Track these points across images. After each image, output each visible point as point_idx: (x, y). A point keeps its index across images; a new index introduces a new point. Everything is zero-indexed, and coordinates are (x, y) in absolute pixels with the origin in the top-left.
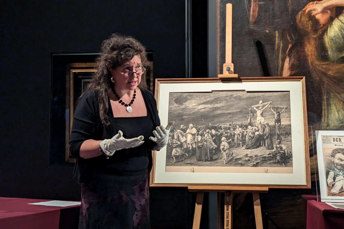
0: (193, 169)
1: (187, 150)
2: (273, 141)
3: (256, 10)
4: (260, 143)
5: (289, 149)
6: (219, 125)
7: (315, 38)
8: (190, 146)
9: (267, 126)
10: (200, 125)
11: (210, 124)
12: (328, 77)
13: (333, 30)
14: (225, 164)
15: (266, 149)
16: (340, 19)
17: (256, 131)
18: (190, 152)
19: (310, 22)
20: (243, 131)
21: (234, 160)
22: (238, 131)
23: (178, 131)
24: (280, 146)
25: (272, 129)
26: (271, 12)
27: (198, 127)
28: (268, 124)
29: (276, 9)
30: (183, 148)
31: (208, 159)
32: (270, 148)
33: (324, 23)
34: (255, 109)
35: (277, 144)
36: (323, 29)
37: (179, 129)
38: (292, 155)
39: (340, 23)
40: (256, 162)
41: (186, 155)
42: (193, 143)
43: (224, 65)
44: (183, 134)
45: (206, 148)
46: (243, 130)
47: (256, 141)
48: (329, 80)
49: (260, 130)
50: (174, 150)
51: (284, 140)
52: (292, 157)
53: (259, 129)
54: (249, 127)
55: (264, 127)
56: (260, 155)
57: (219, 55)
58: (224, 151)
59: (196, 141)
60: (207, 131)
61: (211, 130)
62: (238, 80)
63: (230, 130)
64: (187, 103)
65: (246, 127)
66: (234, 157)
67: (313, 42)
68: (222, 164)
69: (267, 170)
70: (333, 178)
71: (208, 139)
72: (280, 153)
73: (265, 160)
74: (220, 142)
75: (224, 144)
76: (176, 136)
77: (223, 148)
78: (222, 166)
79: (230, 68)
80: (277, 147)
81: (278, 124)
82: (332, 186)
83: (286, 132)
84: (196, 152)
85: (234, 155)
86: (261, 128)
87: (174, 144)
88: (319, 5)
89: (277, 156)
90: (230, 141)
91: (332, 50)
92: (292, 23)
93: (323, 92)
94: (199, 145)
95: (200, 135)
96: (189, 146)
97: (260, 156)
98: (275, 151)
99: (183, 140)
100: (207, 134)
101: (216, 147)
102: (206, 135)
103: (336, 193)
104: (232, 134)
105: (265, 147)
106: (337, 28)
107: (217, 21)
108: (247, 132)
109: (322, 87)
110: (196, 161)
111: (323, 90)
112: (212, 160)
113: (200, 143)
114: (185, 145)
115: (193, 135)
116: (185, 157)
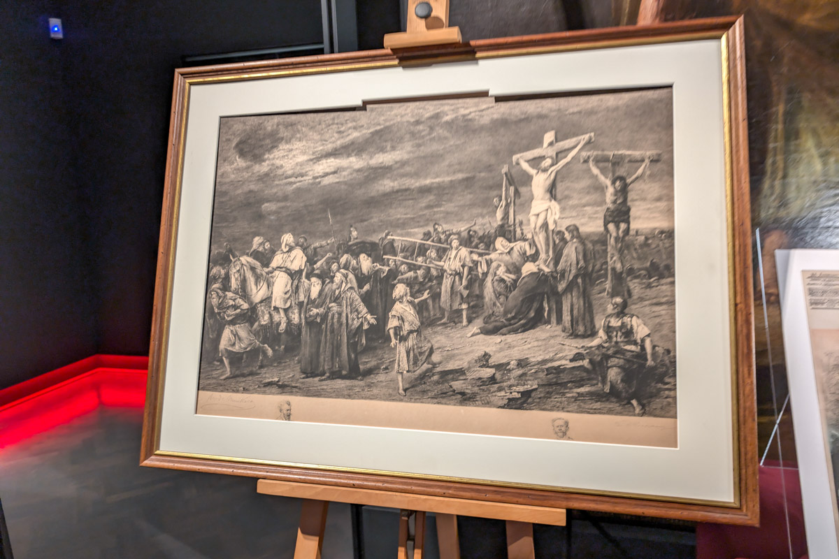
0: (287, 407)
1: (269, 334)
2: (594, 302)
4: (540, 310)
5: (662, 337)
6: (387, 235)
8: (280, 318)
9: (573, 237)
11: (355, 234)
14: (401, 391)
15: (563, 334)
17: (526, 258)
18: (280, 340)
20: (473, 261)
21: (436, 378)
22: (458, 258)
23: (244, 259)
24: (623, 323)
25: (593, 248)
27: (310, 245)
28: (574, 230)
30: (257, 324)
31: (341, 368)
32: (581, 329)
34: (525, 166)
35: (609, 316)
37: (247, 254)
38: (673, 363)
40: (521, 389)
41: (265, 353)
42: (291, 307)
44: (258, 271)
45: (336, 325)
46: (475, 257)
47: (523, 301)
49: (543, 256)
50: (227, 333)
51: (641, 299)
52: (674, 376)
53: (537, 252)
54: (500, 243)
55: (557, 241)
56: (540, 359)
58: (400, 342)
59: (302, 297)
60: (343, 260)
61: (356, 255)
62: (461, 53)
63: (424, 255)
65: (488, 242)
66: (434, 365)
68: (390, 391)
69: (567, 424)
71: (344, 292)
72: (624, 354)
73: (556, 384)
74: (389, 303)
75: (403, 312)
76: (236, 279)
77: (395, 328)
78: (390, 398)
79: (430, 8)
80: (608, 330)
81: (618, 228)
83: (652, 264)
84: (300, 341)
85: (436, 358)
86: (547, 244)
87: (228, 308)
89: (608, 368)
90: (423, 298)
94: (310, 316)
95: (318, 276)
96: (276, 318)
97: (539, 363)
98: (599, 347)
99: (258, 293)
100: (342, 270)
101: (373, 321)
102: (338, 274)
104: (434, 273)
105: (560, 327)
108: (489, 263)
112: (354, 372)
113: (317, 308)
114: (263, 312)
115: (294, 275)
116: (262, 360)
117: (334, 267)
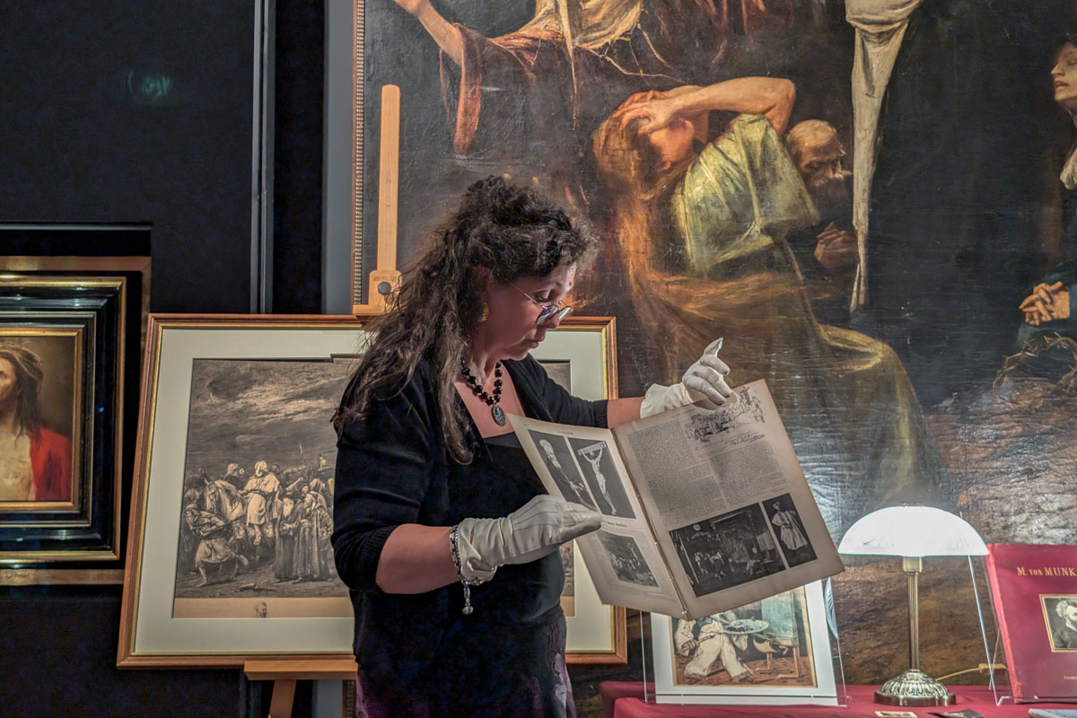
0: (263, 607)
1: (246, 547)
3: (474, 109)
7: (649, 204)
8: (256, 533)
10: (292, 465)
11: (323, 462)
12: (682, 319)
13: (699, 181)
16: (720, 146)
18: (255, 551)
19: (635, 152)
23: (218, 483)
26: (521, 118)
27: (282, 471)
29: (534, 111)
30: (232, 538)
31: (312, 572)
33: (673, 159)
36: (672, 175)
37: (222, 479)
39: (722, 161)
41: (240, 563)
42: (265, 523)
43: (373, 274)
44: (233, 493)
45: (307, 538)
48: (689, 331)
50: (203, 547)
57: (358, 243)
59: (275, 515)
60: (314, 483)
61: (325, 480)
64: (250, 393)
67: (641, 214)
70: (691, 628)
71: (315, 510)
76: (212, 500)
79: (389, 286)
82: (689, 654)
84: (274, 551)
87: (204, 525)
88: (662, 102)
91: (697, 240)
92: (581, 155)
93: (670, 364)
94: (283, 530)
95: (290, 497)
96: (251, 533)
99: (233, 512)
100: (312, 492)
102: (308, 495)
103: (700, 676)
106: (713, 173)
107: (354, 137)
109: (668, 351)
110: (272, 581)
111: (668, 360)
112: (325, 575)
113: (290, 523)
114: (238, 528)
115: (268, 496)
116: (238, 569)
117: (305, 489)
